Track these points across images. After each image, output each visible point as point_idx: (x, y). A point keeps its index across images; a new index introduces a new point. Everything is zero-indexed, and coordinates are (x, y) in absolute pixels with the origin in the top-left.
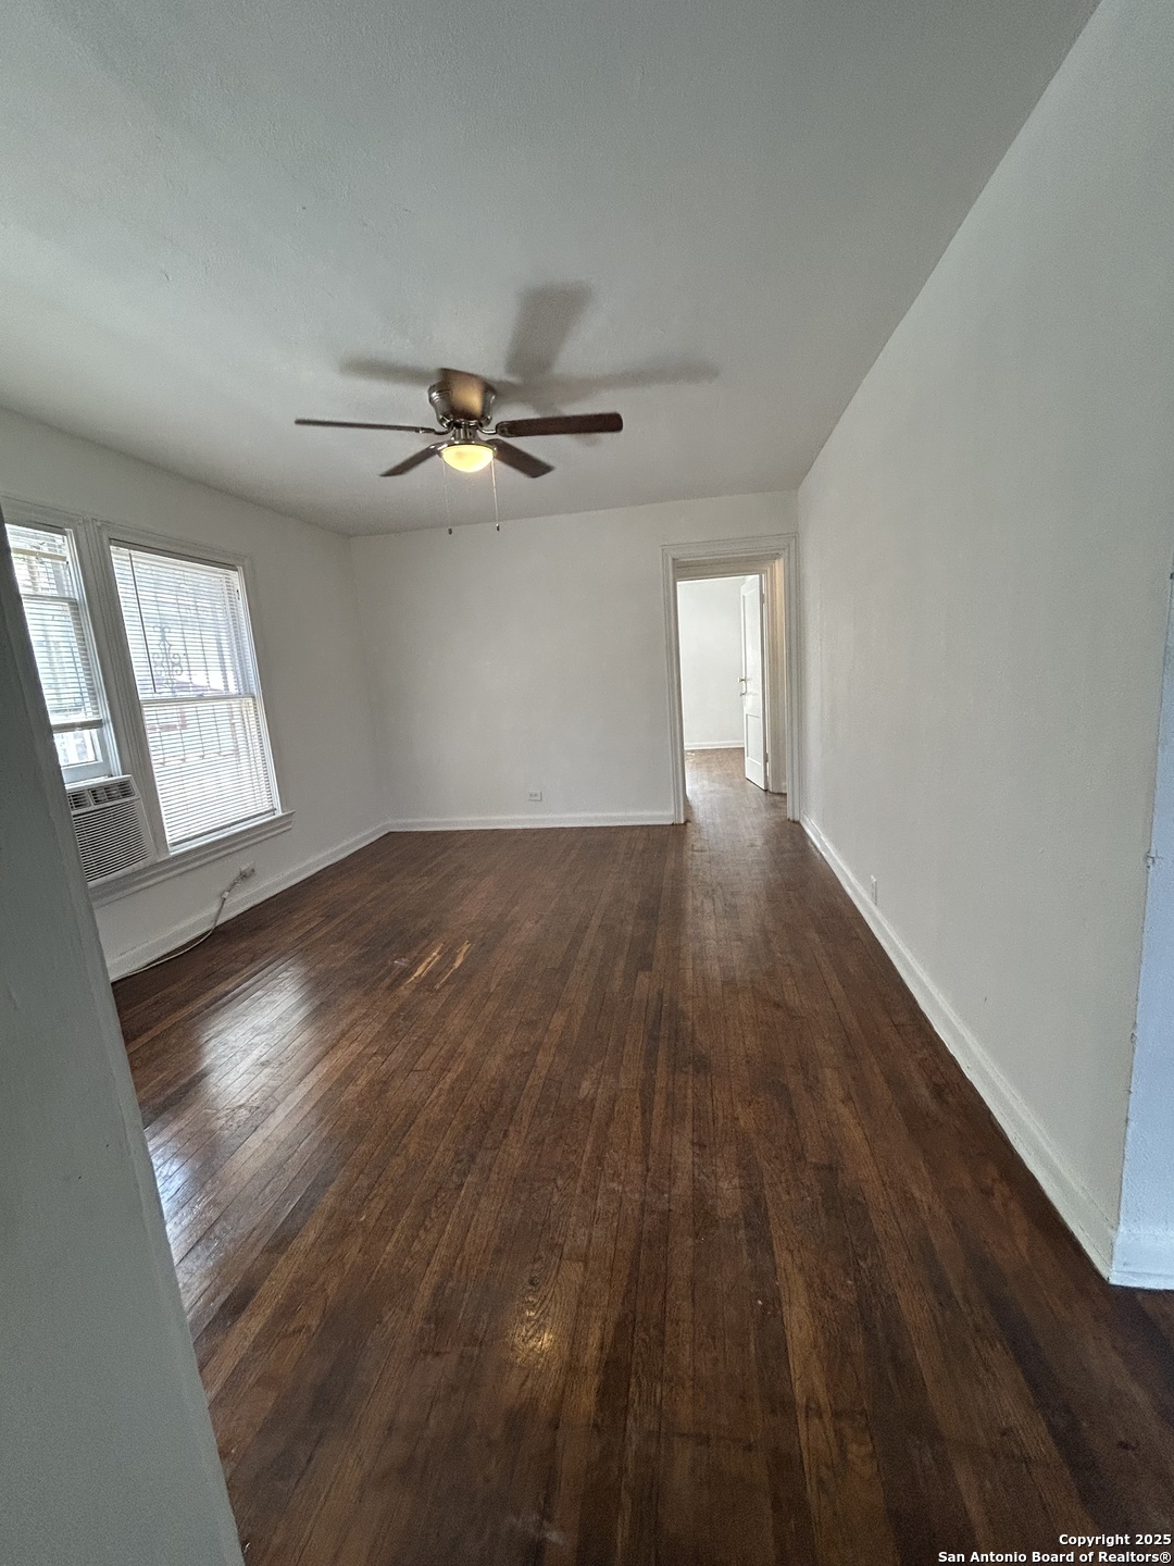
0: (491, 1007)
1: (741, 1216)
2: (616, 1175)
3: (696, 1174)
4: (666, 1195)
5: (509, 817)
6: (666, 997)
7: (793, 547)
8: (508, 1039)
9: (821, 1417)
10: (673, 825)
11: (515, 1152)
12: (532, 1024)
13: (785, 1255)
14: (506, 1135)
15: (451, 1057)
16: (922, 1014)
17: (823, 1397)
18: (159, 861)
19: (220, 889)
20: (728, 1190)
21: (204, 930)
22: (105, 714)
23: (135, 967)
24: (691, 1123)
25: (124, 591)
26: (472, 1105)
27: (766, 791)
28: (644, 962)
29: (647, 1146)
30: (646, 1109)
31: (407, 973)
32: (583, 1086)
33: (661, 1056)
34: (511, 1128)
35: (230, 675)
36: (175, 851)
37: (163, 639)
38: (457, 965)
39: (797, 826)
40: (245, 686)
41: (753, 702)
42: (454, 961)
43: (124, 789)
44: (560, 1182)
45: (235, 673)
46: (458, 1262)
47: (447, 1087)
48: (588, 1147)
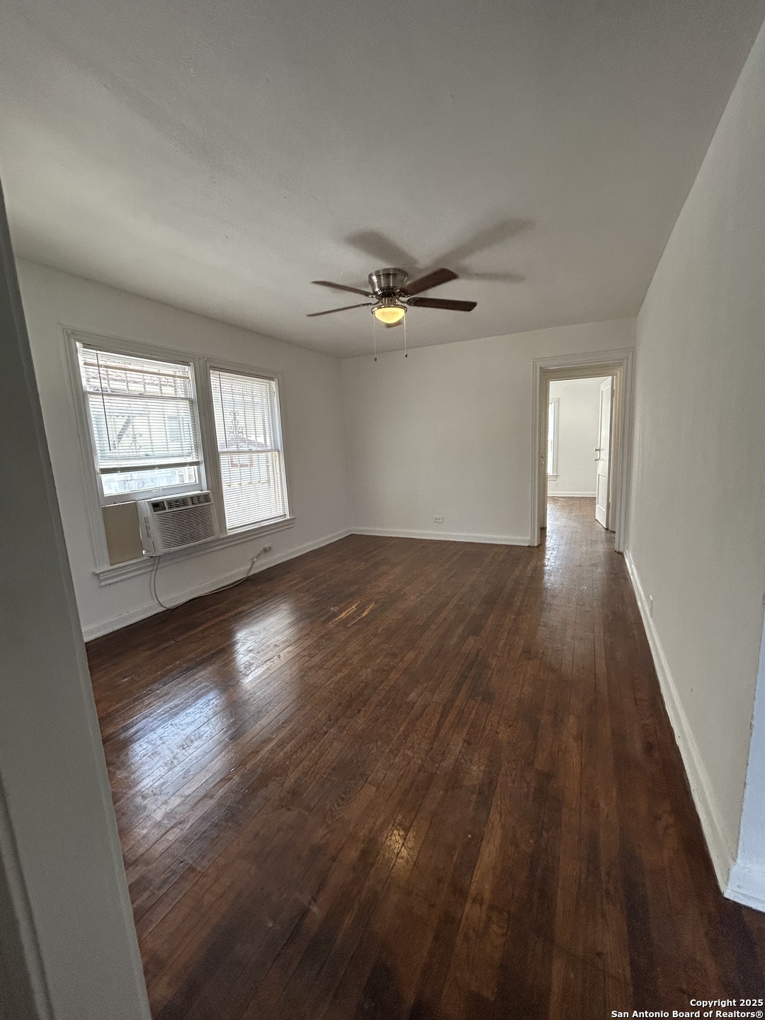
0: (375, 641)
1: (477, 787)
2: (412, 747)
3: (460, 757)
4: (437, 765)
5: (422, 532)
6: (481, 654)
7: (630, 358)
8: (378, 661)
9: (481, 905)
10: (529, 546)
11: (360, 723)
12: (394, 655)
13: (497, 816)
14: (359, 711)
15: (344, 665)
16: (660, 695)
17: (487, 896)
18: (221, 537)
19: (252, 556)
20: (476, 771)
21: (242, 577)
22: (201, 458)
23: (206, 592)
24: (467, 730)
25: (215, 395)
26: (346, 693)
27: (607, 529)
28: (475, 630)
29: (436, 735)
30: (444, 715)
31: (335, 615)
32: (411, 695)
33: (465, 688)
34: (363, 709)
35: (268, 439)
36: (231, 533)
37: (235, 419)
38: (364, 615)
39: (620, 556)
40: (275, 445)
41: (603, 467)
42: (363, 612)
43: (206, 498)
44: (379, 743)
45: (270, 438)
46: (312, 770)
47: (336, 680)
48: (402, 729)
